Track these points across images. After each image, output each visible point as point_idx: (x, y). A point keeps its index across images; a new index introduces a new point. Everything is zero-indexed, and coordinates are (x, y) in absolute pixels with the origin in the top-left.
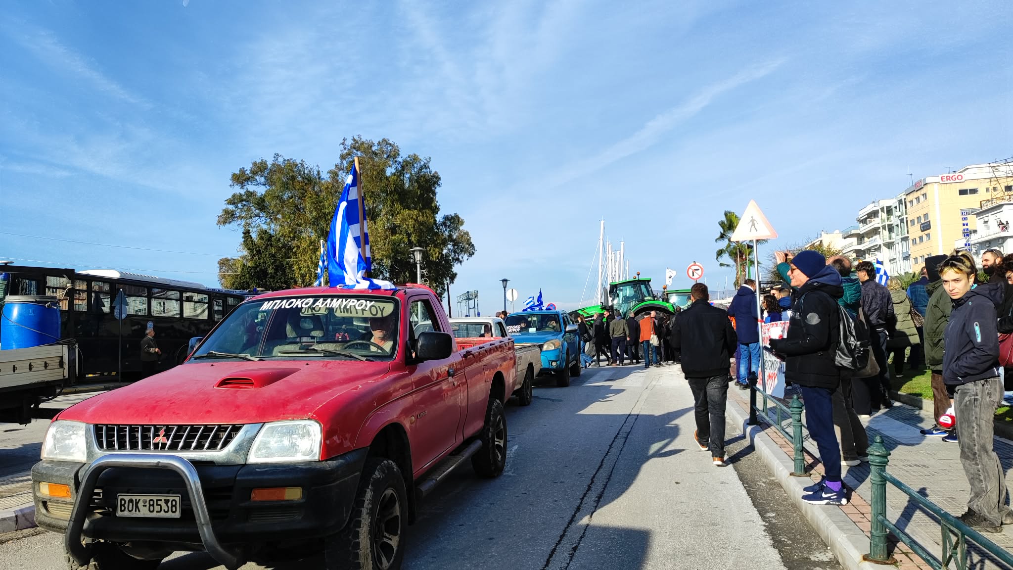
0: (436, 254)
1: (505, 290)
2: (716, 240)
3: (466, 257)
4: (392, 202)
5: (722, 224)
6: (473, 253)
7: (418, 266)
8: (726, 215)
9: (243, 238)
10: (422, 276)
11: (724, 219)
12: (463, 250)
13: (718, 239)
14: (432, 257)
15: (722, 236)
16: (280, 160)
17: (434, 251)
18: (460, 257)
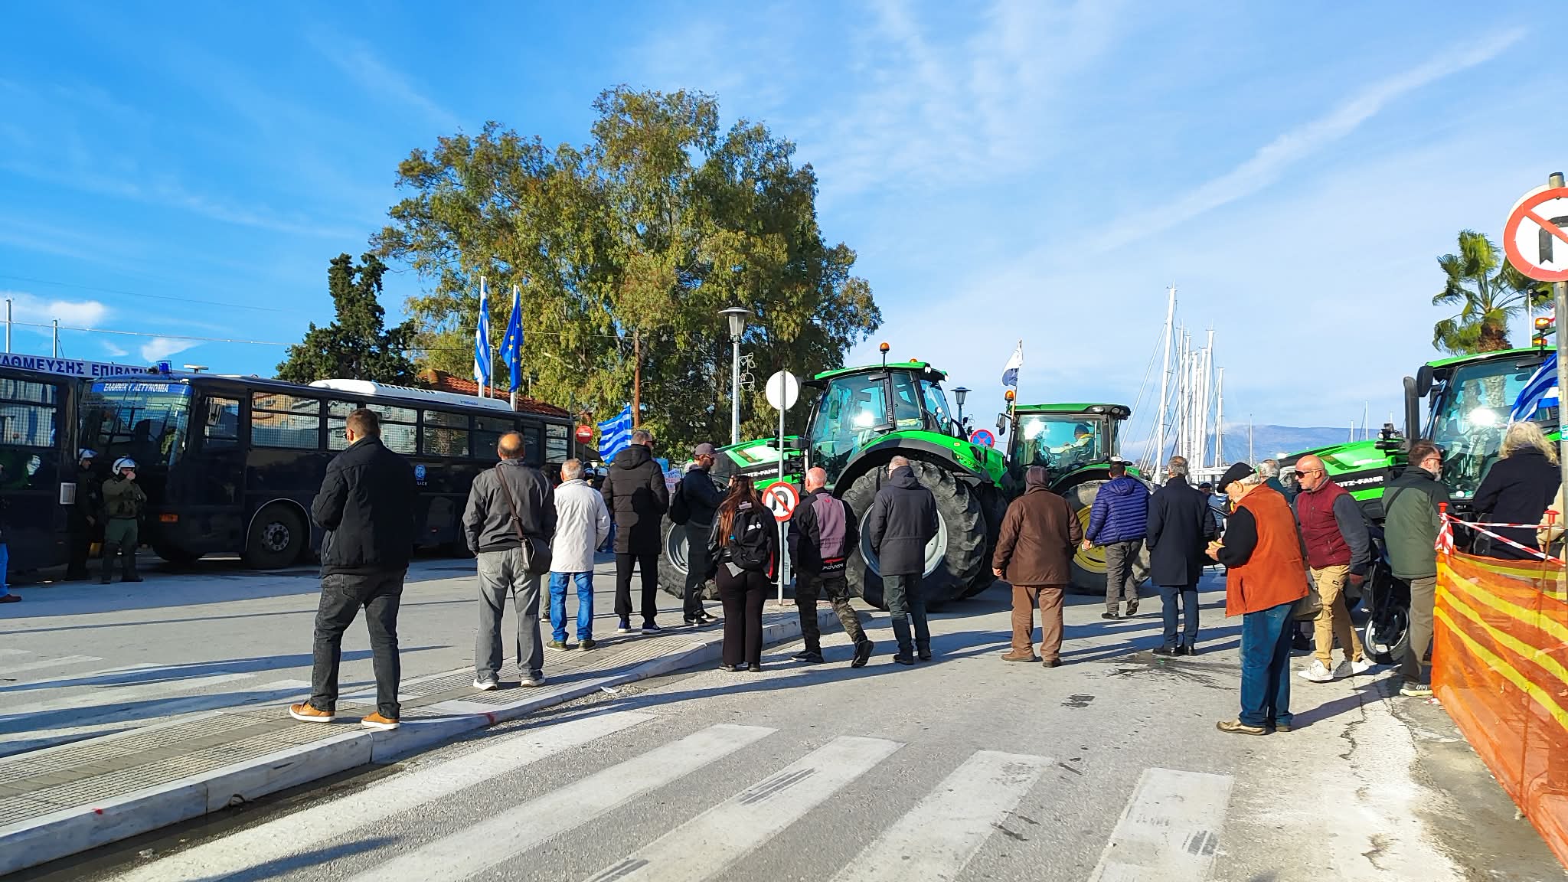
0: (789, 326)
1: (960, 409)
2: (1435, 301)
3: (860, 334)
4: (698, 215)
5: (1449, 265)
6: (876, 327)
7: (736, 346)
8: (1462, 239)
9: (330, 271)
10: (743, 369)
11: (1456, 252)
12: (854, 320)
13: (1439, 297)
14: (782, 332)
15: (1451, 291)
16: (497, 133)
17: (785, 319)
18: (849, 337)
